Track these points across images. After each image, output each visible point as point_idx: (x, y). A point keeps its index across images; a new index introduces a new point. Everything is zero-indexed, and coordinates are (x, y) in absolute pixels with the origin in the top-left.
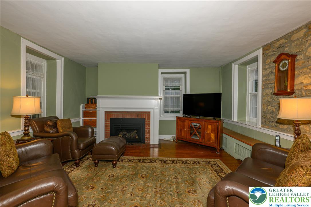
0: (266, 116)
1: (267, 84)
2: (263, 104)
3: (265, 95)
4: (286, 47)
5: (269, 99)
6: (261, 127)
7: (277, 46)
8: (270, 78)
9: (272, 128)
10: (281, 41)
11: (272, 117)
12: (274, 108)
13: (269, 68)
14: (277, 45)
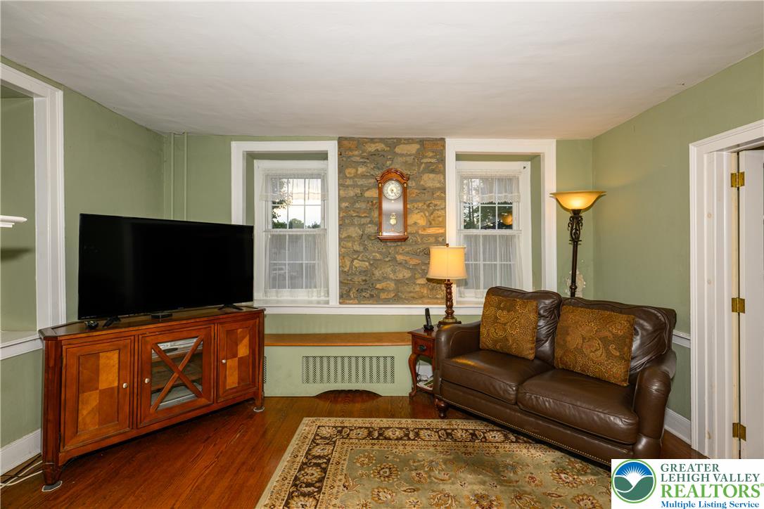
0: (351, 280)
1: (352, 216)
2: (342, 256)
3: (345, 238)
4: (388, 160)
5: (357, 247)
6: (340, 303)
7: (370, 149)
8: (357, 205)
9: (365, 302)
10: (380, 146)
11: (365, 281)
12: (367, 264)
13: (355, 186)
14: (372, 148)
